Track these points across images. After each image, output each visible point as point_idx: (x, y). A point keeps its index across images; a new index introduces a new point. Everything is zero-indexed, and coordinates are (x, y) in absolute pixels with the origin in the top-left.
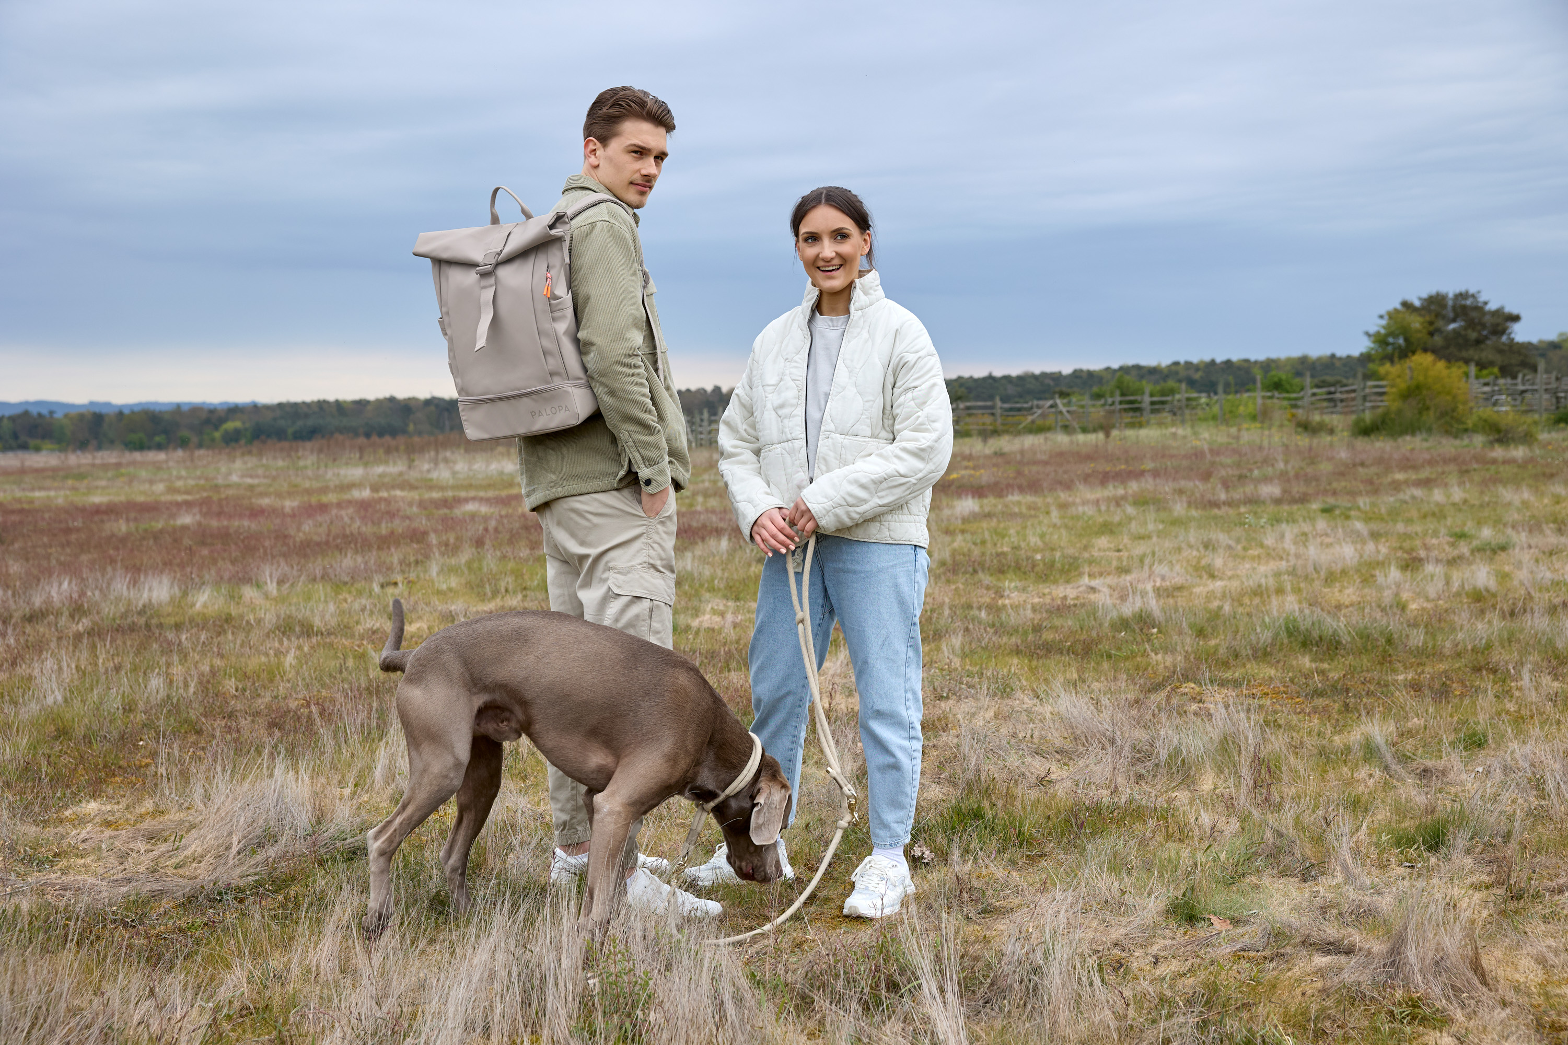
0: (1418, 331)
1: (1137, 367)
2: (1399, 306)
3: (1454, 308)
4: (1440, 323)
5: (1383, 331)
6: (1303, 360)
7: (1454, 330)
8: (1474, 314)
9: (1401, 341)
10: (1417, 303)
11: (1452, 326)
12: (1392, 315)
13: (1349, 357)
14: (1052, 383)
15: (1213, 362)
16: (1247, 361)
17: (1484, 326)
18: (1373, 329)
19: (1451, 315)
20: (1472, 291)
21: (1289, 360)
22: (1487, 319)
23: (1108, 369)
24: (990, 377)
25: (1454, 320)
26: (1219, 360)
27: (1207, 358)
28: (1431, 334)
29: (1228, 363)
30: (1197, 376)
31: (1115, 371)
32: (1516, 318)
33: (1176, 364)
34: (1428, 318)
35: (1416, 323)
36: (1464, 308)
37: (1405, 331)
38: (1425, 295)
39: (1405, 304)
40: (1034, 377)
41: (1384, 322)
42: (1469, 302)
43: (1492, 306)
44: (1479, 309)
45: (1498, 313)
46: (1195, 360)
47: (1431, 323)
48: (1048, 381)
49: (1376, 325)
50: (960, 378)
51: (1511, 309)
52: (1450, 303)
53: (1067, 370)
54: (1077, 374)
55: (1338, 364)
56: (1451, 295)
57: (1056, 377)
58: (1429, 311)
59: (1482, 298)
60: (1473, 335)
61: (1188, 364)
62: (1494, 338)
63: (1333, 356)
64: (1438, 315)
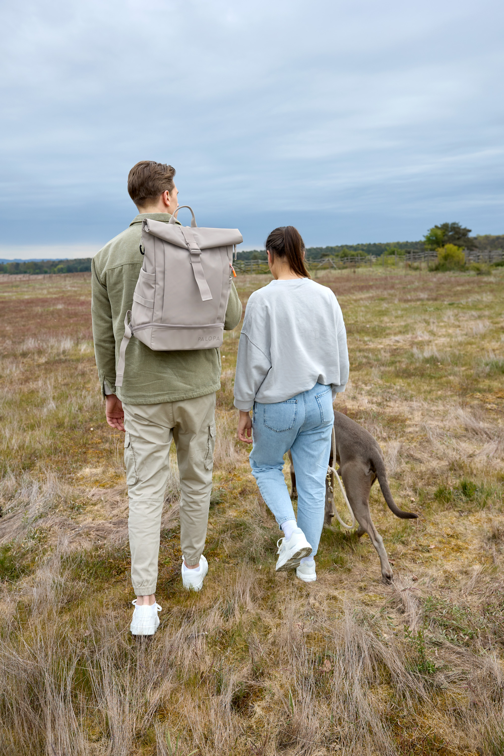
0: (440, 235)
1: (346, 246)
2: (434, 227)
3: (451, 228)
4: (447, 233)
5: (429, 235)
6: (398, 243)
8: (457, 230)
9: (434, 238)
10: (439, 226)
11: (450, 234)
12: (432, 230)
13: (412, 243)
15: (370, 244)
16: (380, 244)
17: (460, 233)
19: (450, 229)
20: (457, 222)
21: (394, 243)
22: (461, 231)
23: (337, 246)
25: (451, 231)
26: (372, 243)
27: (368, 243)
28: (444, 236)
29: (375, 244)
30: (365, 248)
32: (470, 231)
33: (359, 244)
34: (443, 231)
35: (439, 232)
36: (454, 228)
37: (436, 236)
38: (442, 223)
39: (436, 227)
40: (314, 249)
41: (429, 232)
42: (456, 226)
43: (463, 227)
44: (459, 228)
45: (465, 229)
46: (364, 243)
47: (444, 233)
49: (427, 233)
51: (469, 228)
52: (450, 226)
53: (324, 247)
54: (327, 248)
55: (409, 244)
56: (450, 223)
57: (321, 249)
58: (444, 229)
59: (460, 224)
60: (457, 236)
61: (362, 245)
62: (463, 237)
63: (407, 242)
64: (446, 230)
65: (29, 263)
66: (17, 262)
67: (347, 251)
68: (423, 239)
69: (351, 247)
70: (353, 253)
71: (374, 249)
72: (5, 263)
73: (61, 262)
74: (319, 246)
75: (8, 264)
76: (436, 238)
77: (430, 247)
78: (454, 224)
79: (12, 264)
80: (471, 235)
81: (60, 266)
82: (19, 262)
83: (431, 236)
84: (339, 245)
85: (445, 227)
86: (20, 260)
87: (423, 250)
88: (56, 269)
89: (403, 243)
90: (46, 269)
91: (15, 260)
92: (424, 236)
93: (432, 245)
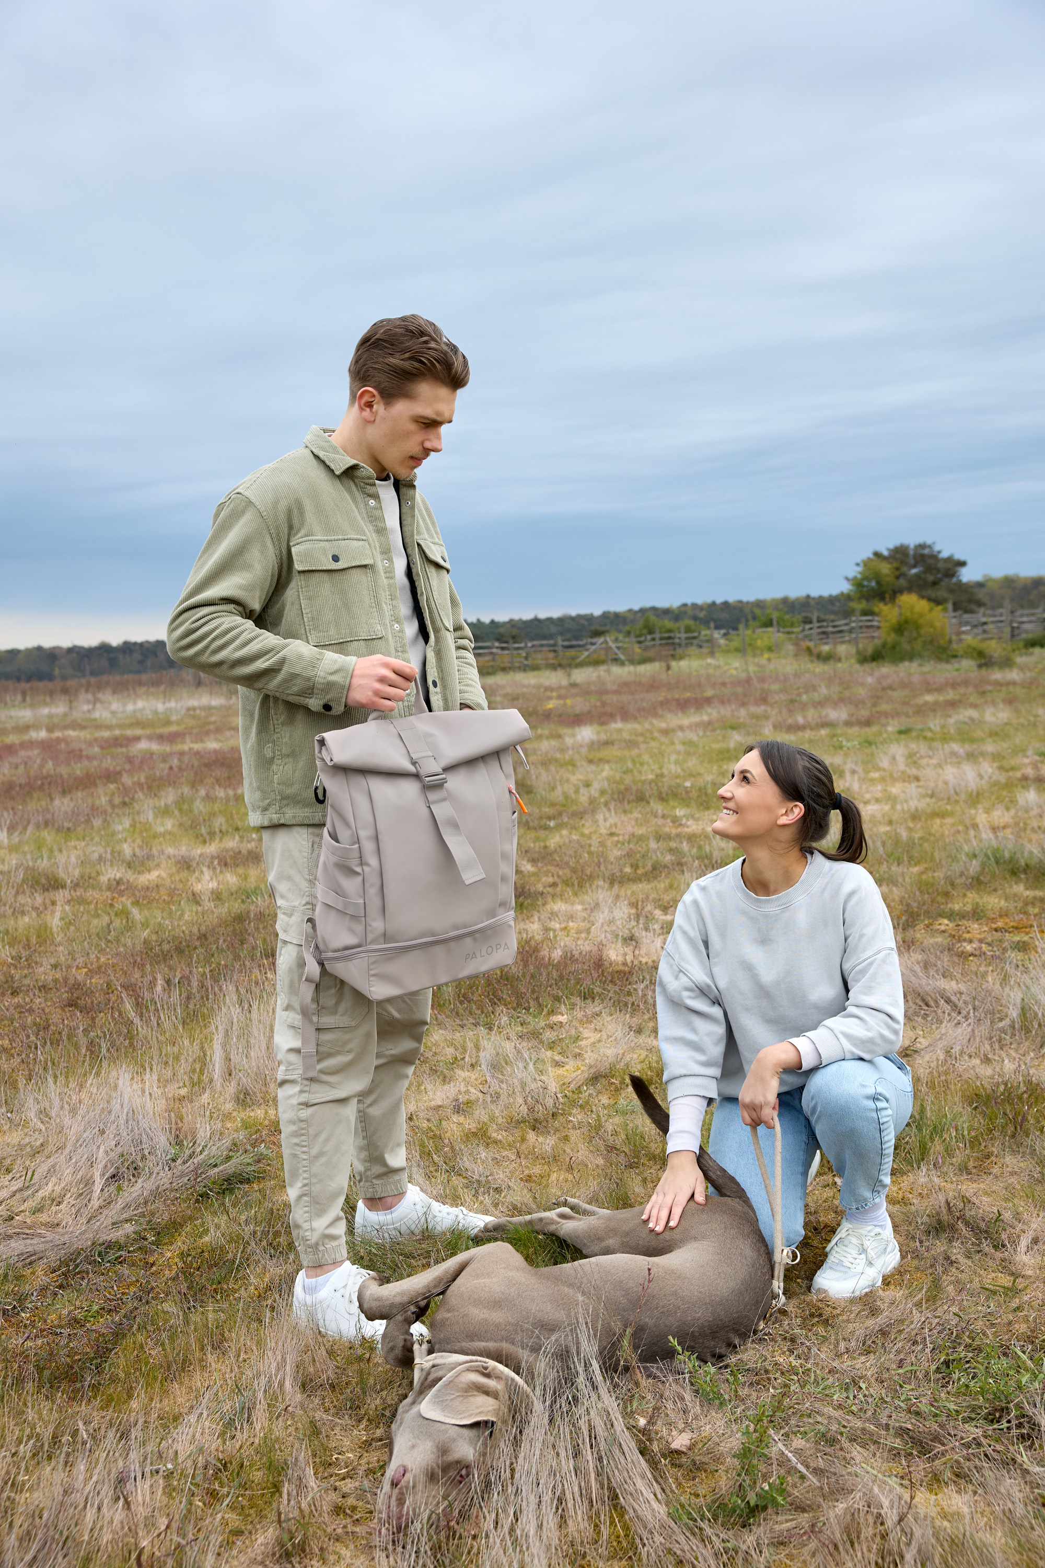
0: (887, 576)
1: (654, 609)
2: (871, 556)
3: (915, 556)
4: (904, 569)
5: (859, 576)
6: (785, 600)
7: (916, 575)
8: (931, 561)
9: (873, 584)
10: (886, 553)
11: (914, 571)
12: (866, 563)
13: (821, 597)
14: (586, 623)
15: (714, 603)
16: (740, 602)
17: (938, 571)
18: (851, 575)
19: (912, 562)
20: (929, 542)
21: (773, 600)
22: (941, 565)
23: (630, 611)
24: (536, 620)
25: (914, 566)
26: (719, 600)
27: (709, 600)
28: (898, 578)
29: (726, 604)
30: (702, 615)
31: (636, 612)
32: (963, 564)
33: (685, 605)
34: (895, 565)
35: (885, 569)
36: (923, 556)
37: (878, 577)
38: (891, 546)
39: (877, 554)
40: (572, 618)
41: (860, 569)
42: (926, 551)
43: (945, 555)
44: (934, 557)
45: (949, 560)
46: (699, 601)
47: (897, 569)
48: (583, 622)
49: (854, 571)
50: (511, 620)
51: (959, 556)
52: (911, 552)
53: (597, 612)
54: (606, 615)
55: (812, 603)
56: (912, 546)
57: (589, 618)
58: (896, 559)
59: (937, 548)
60: (930, 578)
61: (694, 606)
62: (946, 580)
63: (808, 597)
64: (903, 562)
67: (653, 619)
68: (845, 587)
69: (666, 612)
70: (669, 624)
71: (725, 616)
74: (584, 610)
76: (878, 583)
77: (863, 605)
78: (922, 546)
80: (967, 575)
83: (865, 578)
84: (636, 607)
85: (900, 554)
87: (848, 614)
89: (797, 599)
92: (847, 579)
93: (868, 600)
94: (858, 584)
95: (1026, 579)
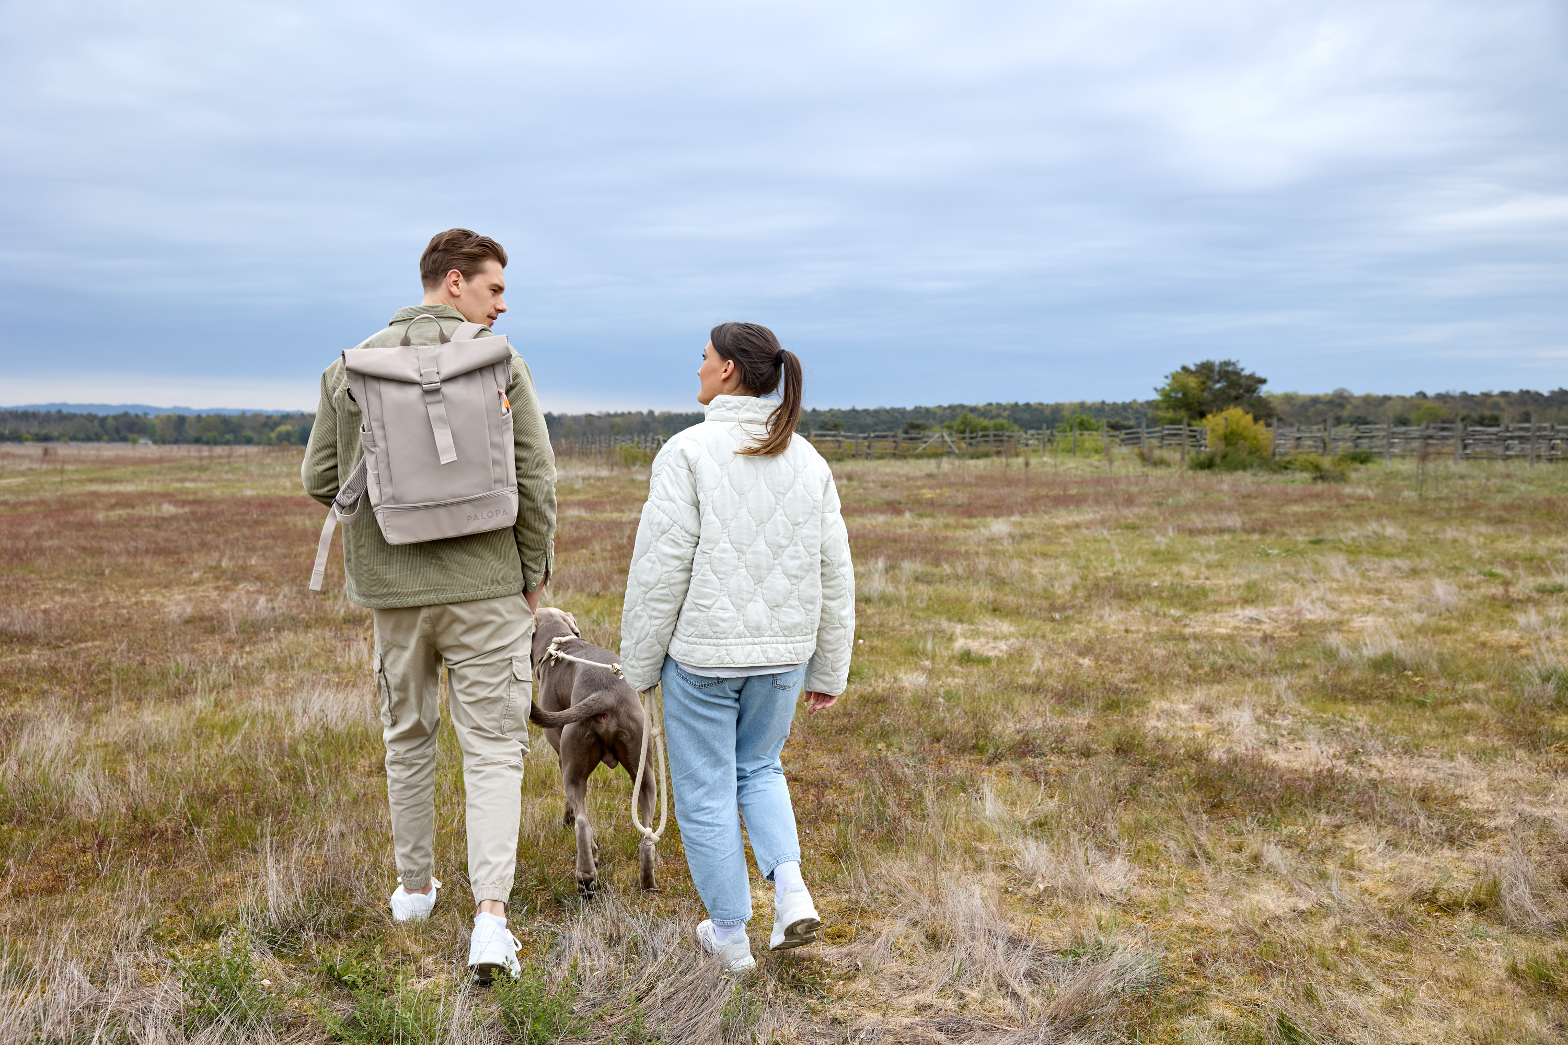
0: (1194, 389)
2: (1179, 370)
3: (1219, 372)
4: (1210, 383)
5: (1167, 388)
7: (1220, 389)
8: (1234, 378)
9: (1180, 395)
10: (1193, 368)
11: (1218, 386)
12: (1174, 377)
13: (1115, 404)
15: (1016, 405)
16: (1041, 404)
17: (1240, 386)
18: (1159, 387)
19: (1217, 377)
20: (1233, 360)
21: (1071, 404)
22: (1243, 381)
23: (940, 407)
24: (854, 411)
25: (1218, 381)
26: (1021, 402)
27: (1012, 402)
28: (1203, 391)
29: (1027, 405)
31: (945, 409)
32: (1264, 381)
33: (990, 404)
34: (1201, 379)
35: (1192, 382)
36: (1227, 372)
37: (1185, 389)
38: (1198, 362)
39: (1185, 369)
40: (887, 412)
41: (1169, 381)
42: (1230, 368)
43: (1247, 372)
44: (1237, 374)
45: (1251, 377)
46: (1004, 402)
47: (1204, 383)
48: (896, 414)
49: (1163, 383)
50: (831, 410)
51: (1260, 374)
52: (1217, 369)
53: (910, 407)
54: (917, 410)
56: (1217, 363)
57: (902, 412)
58: (1202, 374)
59: (1240, 366)
60: (1233, 393)
61: (999, 406)
62: (1247, 395)
64: (1209, 378)
65: (209, 416)
66: (181, 413)
67: (971, 416)
68: (1155, 397)
69: (973, 410)
70: (985, 422)
71: (1026, 416)
72: (151, 416)
73: (286, 417)
74: (898, 405)
75: (157, 417)
76: (1185, 394)
77: (1170, 414)
78: (1227, 363)
79: (169, 418)
80: (1264, 391)
81: (283, 428)
82: (186, 414)
83: (1173, 390)
84: (946, 404)
85: (1206, 369)
86: (188, 409)
87: (1154, 422)
88: (273, 435)
89: (1093, 404)
90: (249, 433)
91: (175, 408)
92: (1156, 389)
93: (1175, 410)
94: (1166, 395)
95: (1304, 397)
